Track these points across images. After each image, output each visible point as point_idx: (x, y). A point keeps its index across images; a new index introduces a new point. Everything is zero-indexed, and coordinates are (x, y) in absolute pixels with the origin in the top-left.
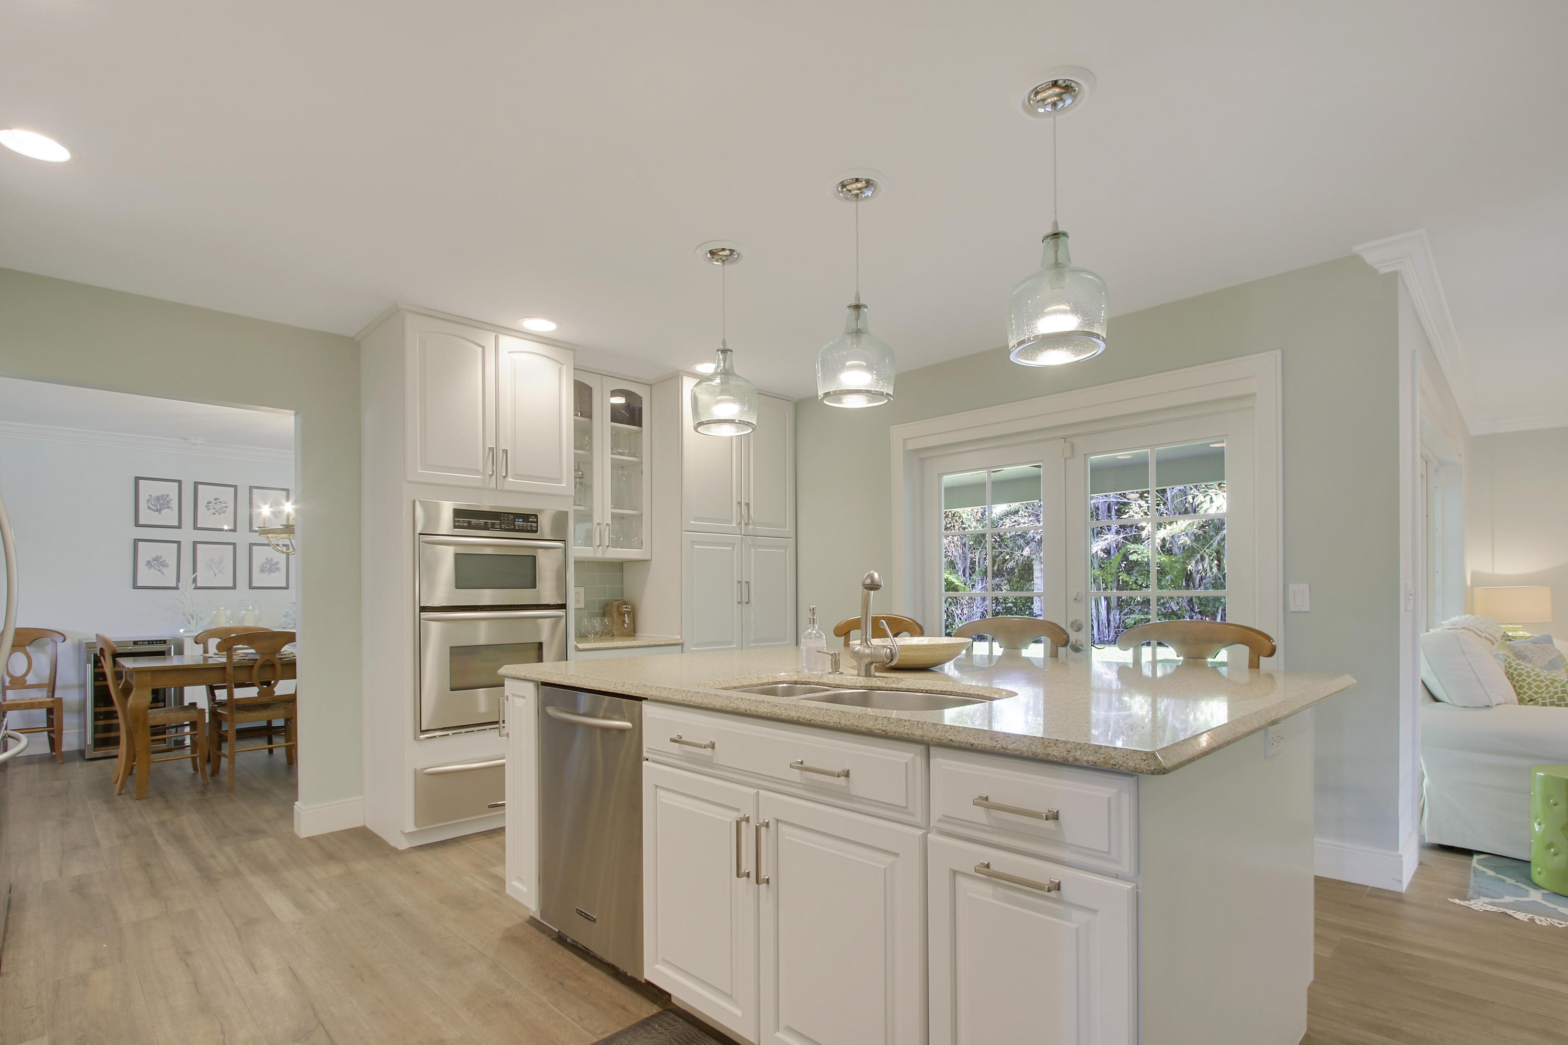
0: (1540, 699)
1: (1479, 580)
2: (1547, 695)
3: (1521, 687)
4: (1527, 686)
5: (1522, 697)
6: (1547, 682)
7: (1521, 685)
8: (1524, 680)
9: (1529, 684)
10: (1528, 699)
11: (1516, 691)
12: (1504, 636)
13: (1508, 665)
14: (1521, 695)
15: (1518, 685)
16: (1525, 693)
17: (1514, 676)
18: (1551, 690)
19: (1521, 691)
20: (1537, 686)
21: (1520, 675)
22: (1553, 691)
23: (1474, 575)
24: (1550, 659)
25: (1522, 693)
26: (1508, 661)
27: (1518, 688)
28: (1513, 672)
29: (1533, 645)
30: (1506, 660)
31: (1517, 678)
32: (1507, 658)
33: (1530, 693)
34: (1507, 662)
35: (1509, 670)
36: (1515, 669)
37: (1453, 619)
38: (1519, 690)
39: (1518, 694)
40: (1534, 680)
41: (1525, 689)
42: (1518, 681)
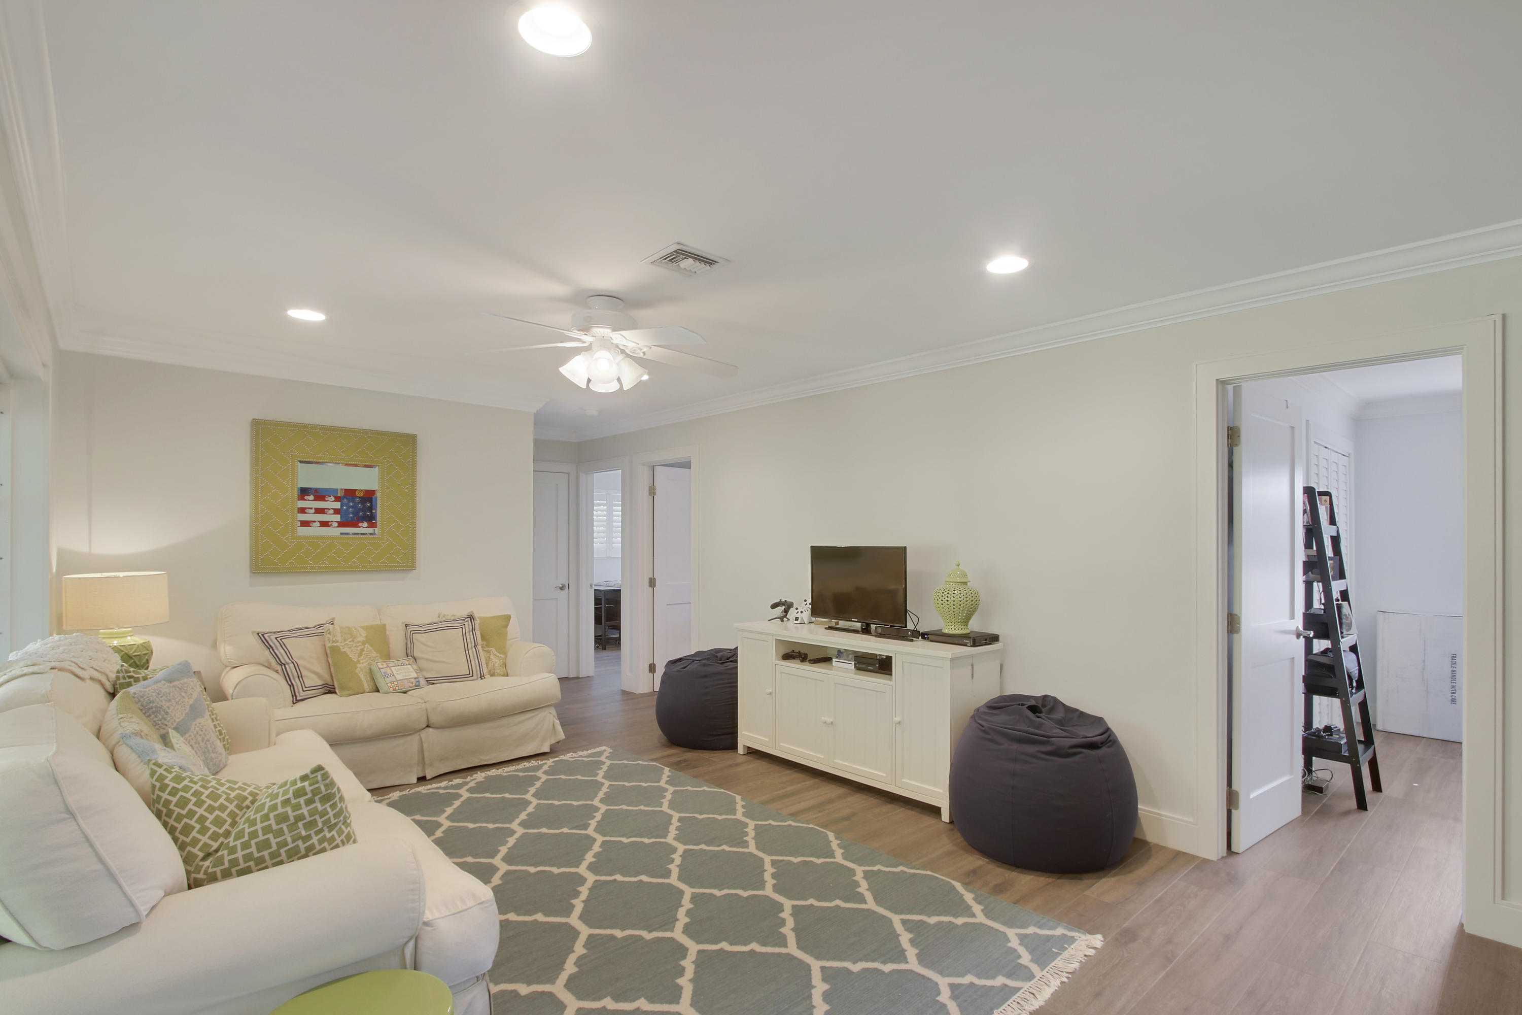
0: (225, 852)
1: (69, 562)
2: (238, 843)
3: (187, 829)
4: (198, 827)
5: (189, 851)
6: (231, 807)
7: (186, 825)
8: (191, 814)
9: (202, 819)
10: (201, 855)
11: (175, 840)
12: (122, 670)
13: (158, 784)
14: (189, 848)
15: (179, 826)
16: (195, 842)
17: (172, 807)
18: (243, 830)
19: (188, 840)
20: (218, 822)
21: (183, 803)
22: (247, 831)
23: (61, 553)
24: (191, 702)
25: (189, 844)
26: (158, 774)
27: (180, 833)
28: (170, 798)
29: (167, 684)
30: (155, 772)
31: (177, 810)
32: (156, 768)
33: (205, 839)
34: (155, 777)
35: (161, 794)
36: (174, 792)
37: (31, 647)
38: (182, 838)
39: (182, 847)
40: (211, 809)
41: (194, 834)
42: (179, 818)
